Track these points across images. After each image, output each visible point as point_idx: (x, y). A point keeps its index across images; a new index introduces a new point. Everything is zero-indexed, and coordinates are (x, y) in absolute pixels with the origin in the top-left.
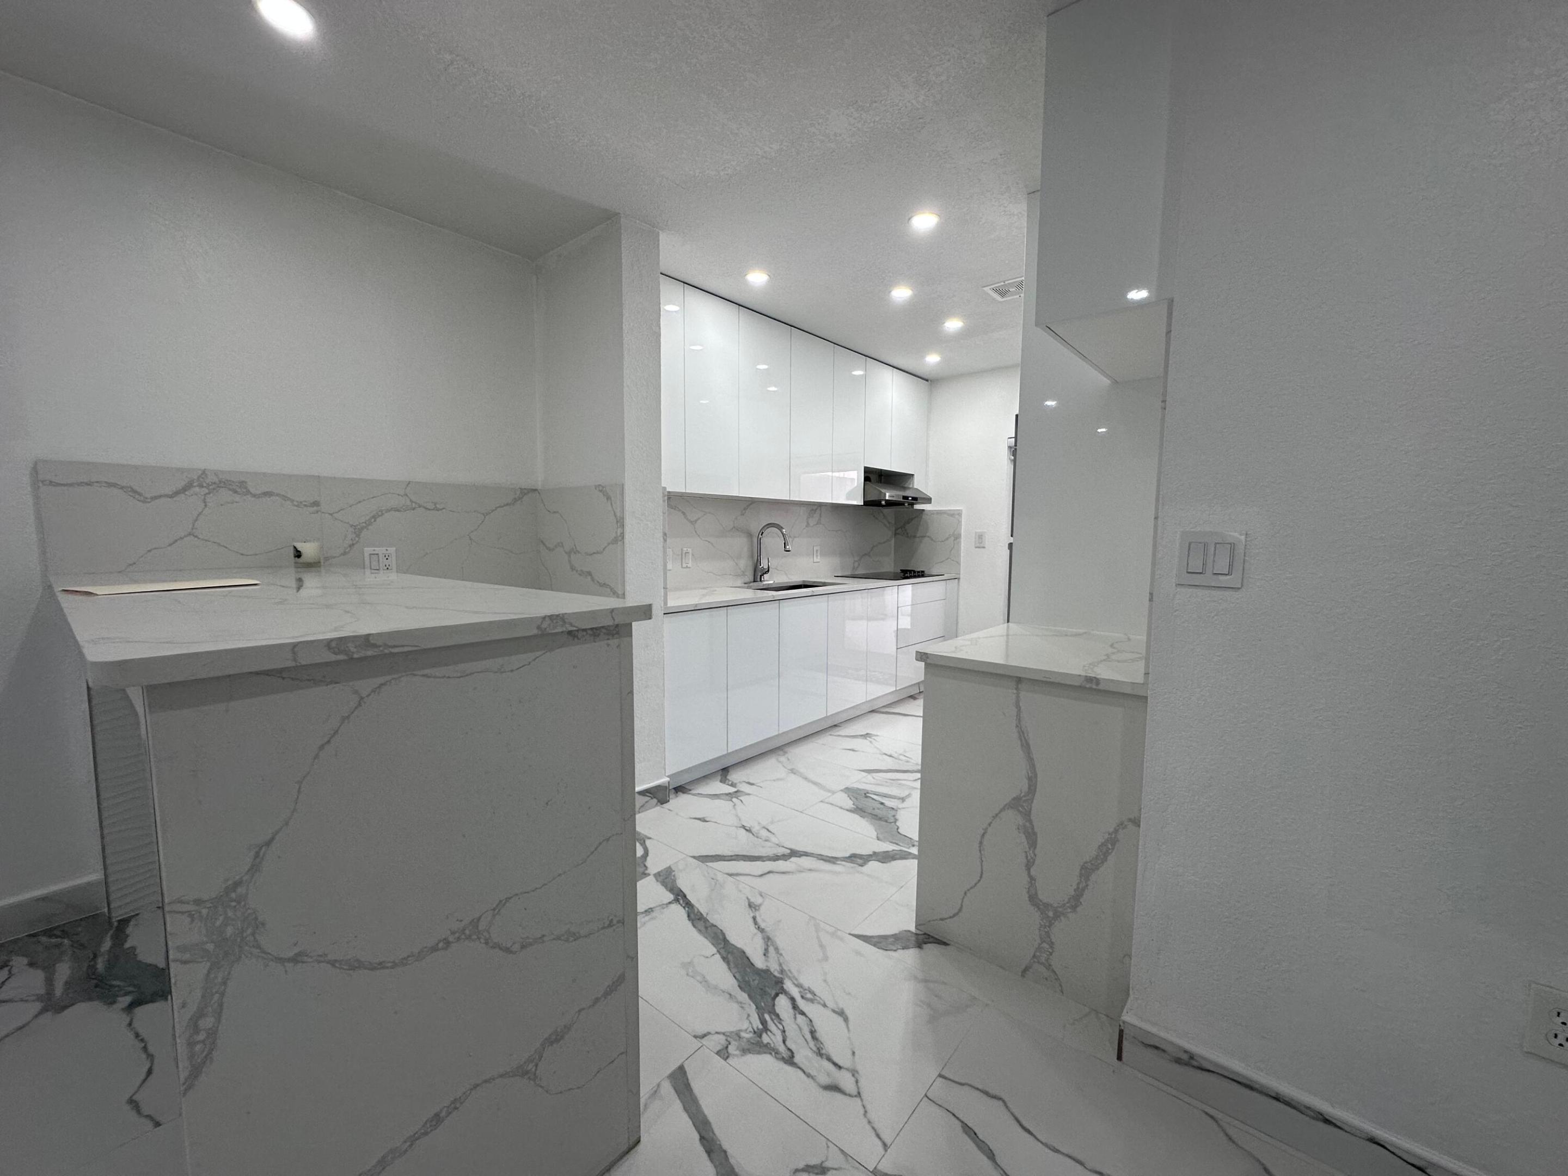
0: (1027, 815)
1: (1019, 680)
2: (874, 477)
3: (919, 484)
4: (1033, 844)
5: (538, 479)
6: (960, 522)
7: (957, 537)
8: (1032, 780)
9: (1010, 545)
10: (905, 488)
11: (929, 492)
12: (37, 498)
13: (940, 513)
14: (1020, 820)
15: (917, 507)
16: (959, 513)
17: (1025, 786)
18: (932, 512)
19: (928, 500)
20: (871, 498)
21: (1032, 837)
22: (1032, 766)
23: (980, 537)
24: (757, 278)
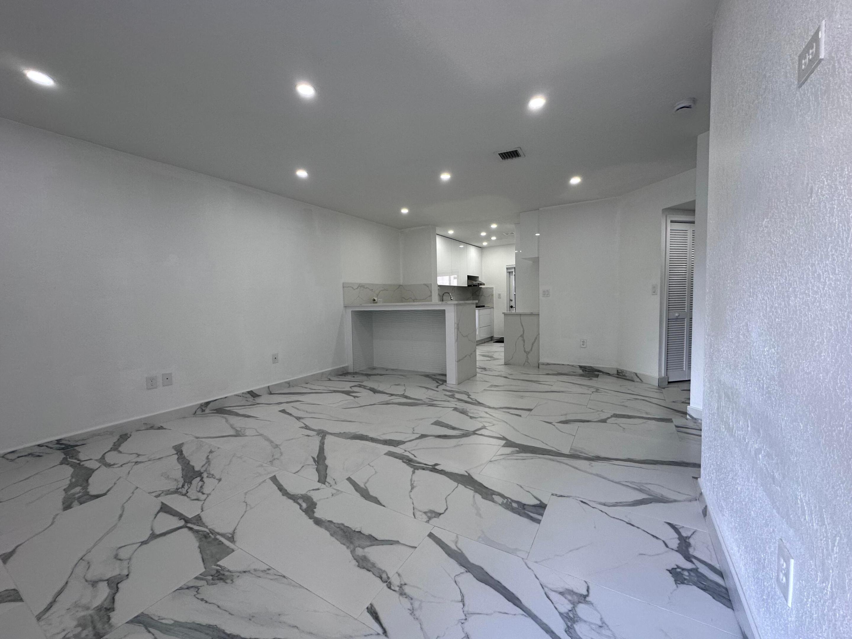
0: (523, 337)
1: (520, 315)
2: (470, 278)
3: (481, 280)
4: (524, 342)
5: (401, 283)
6: (493, 291)
7: (493, 295)
8: (524, 331)
9: (515, 295)
10: (476, 281)
11: (483, 282)
12: (343, 290)
13: (487, 288)
14: (522, 338)
15: (480, 286)
16: (493, 288)
17: (522, 333)
18: (484, 288)
19: (484, 284)
20: (470, 284)
21: (524, 341)
22: (523, 329)
23: (499, 295)
24: (451, 232)
